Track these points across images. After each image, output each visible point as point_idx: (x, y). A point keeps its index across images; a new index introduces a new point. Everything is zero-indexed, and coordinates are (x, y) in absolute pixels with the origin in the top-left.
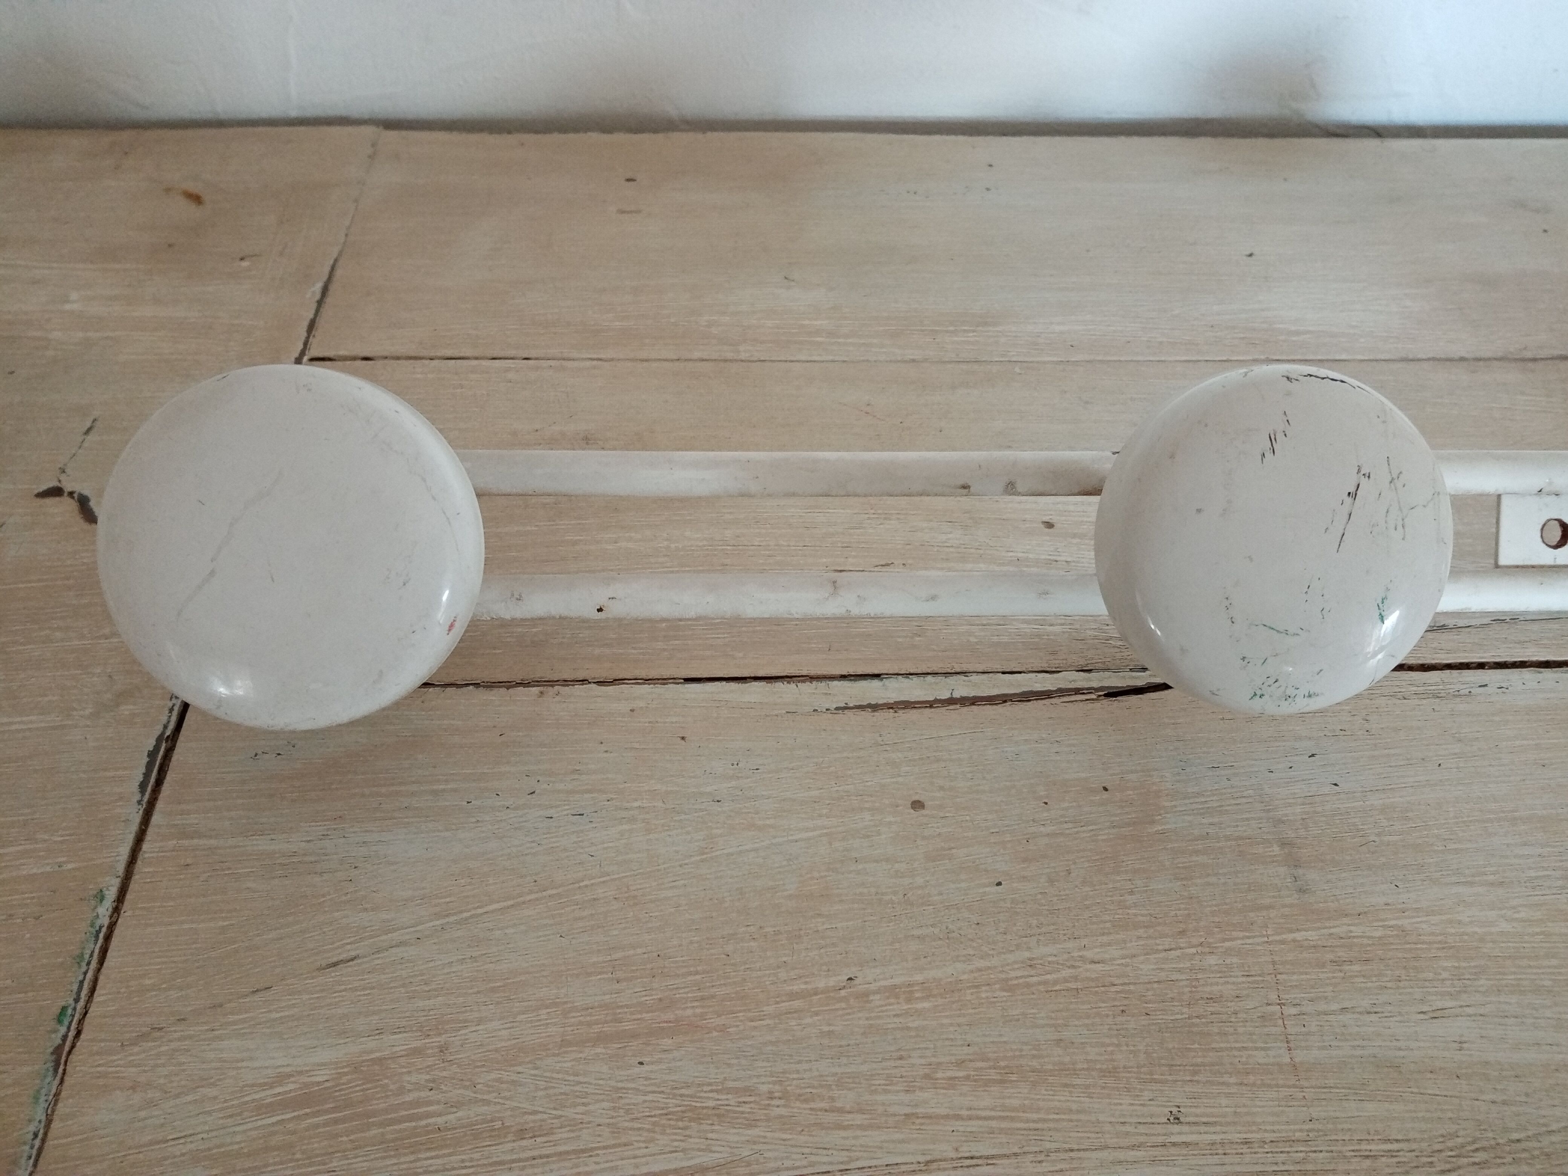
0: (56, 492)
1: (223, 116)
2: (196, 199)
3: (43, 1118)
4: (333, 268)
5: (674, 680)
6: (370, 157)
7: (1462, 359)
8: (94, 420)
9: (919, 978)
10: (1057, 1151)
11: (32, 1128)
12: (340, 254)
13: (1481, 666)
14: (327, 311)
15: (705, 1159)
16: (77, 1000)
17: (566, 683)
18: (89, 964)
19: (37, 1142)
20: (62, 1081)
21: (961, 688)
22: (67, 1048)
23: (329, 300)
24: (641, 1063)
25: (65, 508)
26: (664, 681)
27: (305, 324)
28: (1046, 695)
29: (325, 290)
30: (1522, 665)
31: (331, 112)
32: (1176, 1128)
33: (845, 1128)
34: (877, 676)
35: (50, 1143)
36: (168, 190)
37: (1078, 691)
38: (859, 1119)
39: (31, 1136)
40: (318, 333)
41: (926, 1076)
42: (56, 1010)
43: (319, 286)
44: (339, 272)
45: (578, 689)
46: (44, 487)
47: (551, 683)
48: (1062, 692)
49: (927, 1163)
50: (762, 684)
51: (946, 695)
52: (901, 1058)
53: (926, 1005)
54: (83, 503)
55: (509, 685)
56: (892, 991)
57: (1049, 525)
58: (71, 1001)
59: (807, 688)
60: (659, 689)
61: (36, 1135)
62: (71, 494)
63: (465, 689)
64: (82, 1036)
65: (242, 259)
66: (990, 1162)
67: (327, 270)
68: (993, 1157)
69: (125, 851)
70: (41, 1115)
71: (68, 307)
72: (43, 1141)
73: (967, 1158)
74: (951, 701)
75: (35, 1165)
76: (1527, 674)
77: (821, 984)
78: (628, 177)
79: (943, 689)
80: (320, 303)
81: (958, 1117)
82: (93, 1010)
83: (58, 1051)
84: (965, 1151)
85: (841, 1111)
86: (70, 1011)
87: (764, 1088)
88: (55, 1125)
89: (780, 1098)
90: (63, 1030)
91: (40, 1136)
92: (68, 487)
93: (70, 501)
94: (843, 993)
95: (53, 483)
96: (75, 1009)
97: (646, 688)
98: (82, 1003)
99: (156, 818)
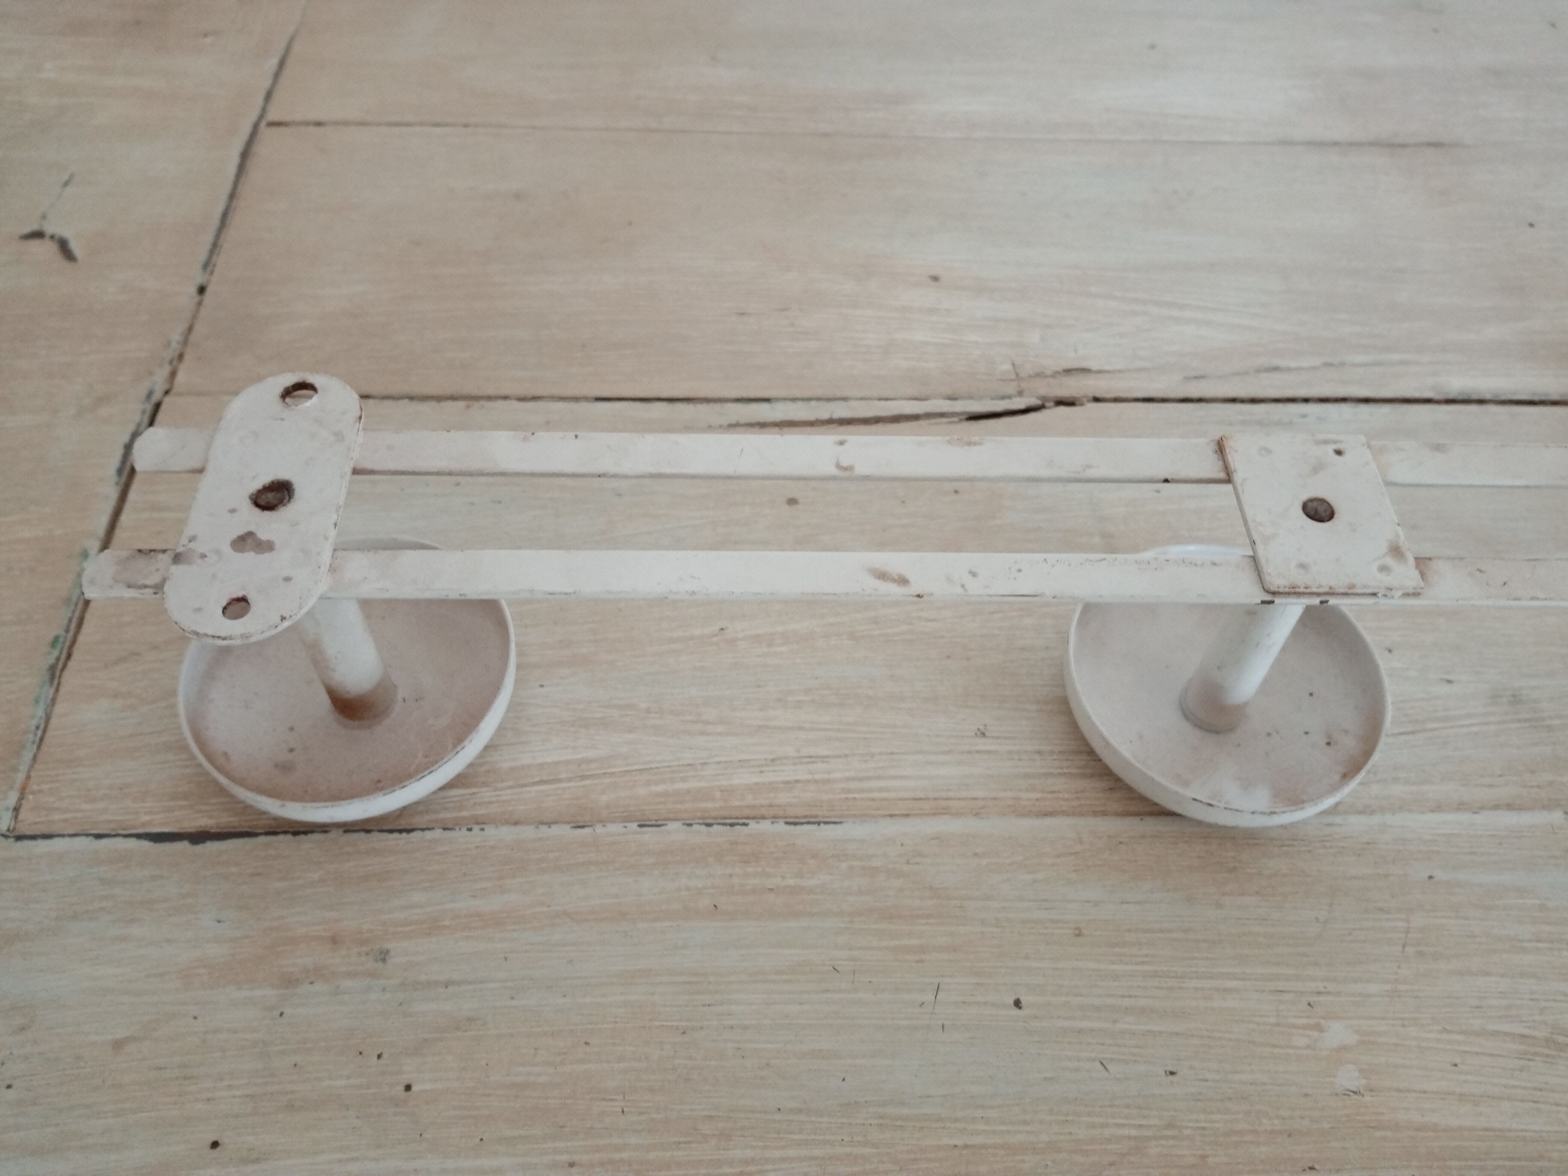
0: (38, 235)
3: (43, 715)
4: (290, 44)
5: (586, 399)
7: (1336, 144)
8: (72, 176)
9: (780, 629)
10: (881, 754)
11: (34, 722)
12: (297, 31)
13: (1306, 400)
14: (284, 81)
15: (591, 754)
16: (67, 631)
17: (490, 398)
18: (76, 605)
19: (40, 733)
20: (57, 690)
21: (840, 411)
22: (60, 666)
23: (286, 73)
24: (542, 686)
25: (45, 250)
26: (576, 399)
27: (261, 94)
28: (915, 417)
29: (282, 64)
30: (1344, 400)
32: (981, 740)
33: (709, 734)
34: (767, 399)
35: (50, 733)
37: (942, 415)
38: (720, 729)
39: (34, 728)
40: (275, 103)
41: (779, 700)
42: (50, 638)
43: (274, 62)
44: (296, 48)
45: (500, 404)
46: (27, 230)
47: (477, 397)
48: (929, 416)
49: (773, 760)
51: (825, 416)
52: (759, 686)
53: (784, 649)
54: (64, 247)
55: (439, 399)
56: (757, 639)
57: (935, 279)
58: (62, 633)
59: (703, 408)
60: (573, 406)
61: (38, 728)
62: (52, 237)
63: (401, 402)
64: (73, 658)
65: (205, 36)
66: (825, 760)
67: (283, 45)
68: (827, 757)
69: (104, 520)
70: (40, 712)
71: (42, 75)
72: (44, 731)
73: (806, 757)
74: (830, 422)
75: (39, 747)
76: (1344, 407)
77: (697, 632)
79: (824, 411)
80: (277, 75)
81: (801, 728)
82: (81, 639)
83: (52, 668)
84: (805, 752)
85: (706, 723)
86: (61, 640)
87: (643, 706)
88: (54, 721)
89: (656, 713)
90: (56, 653)
91: (42, 727)
92: (49, 229)
93: (51, 243)
94: (715, 639)
95: (34, 227)
96: (65, 638)
97: (561, 405)
98: (71, 634)
99: (132, 496)
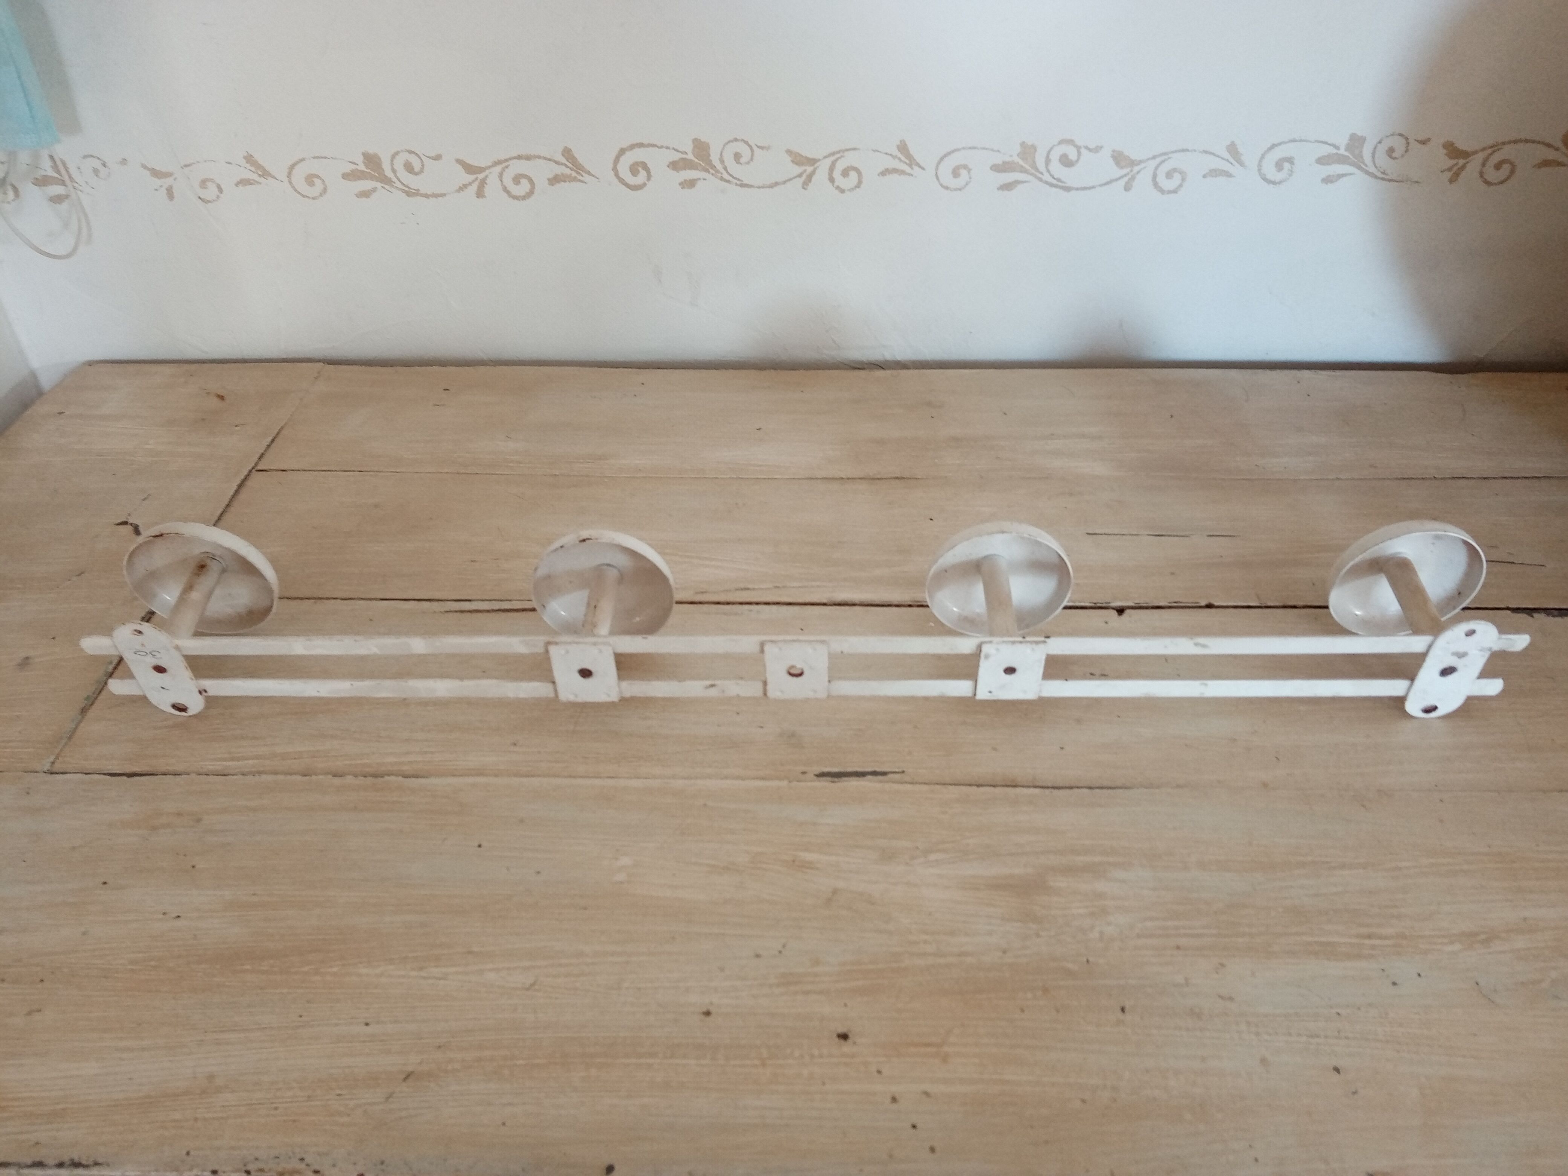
0: (125, 523)
1: (246, 357)
2: (222, 398)
4: (280, 430)
5: (376, 599)
6: (315, 378)
8: (149, 495)
11: (70, 730)
12: (286, 424)
14: (271, 449)
17: (327, 599)
19: (71, 734)
20: (83, 717)
21: (506, 605)
23: (273, 445)
25: (127, 530)
26: (370, 599)
27: (258, 455)
29: (273, 441)
31: (302, 356)
33: (381, 742)
34: (470, 600)
36: (208, 393)
38: (387, 740)
39: (69, 732)
40: (263, 460)
42: (85, 697)
43: (270, 439)
44: (283, 432)
45: (332, 601)
46: (120, 521)
47: (321, 599)
49: (406, 753)
50: (416, 602)
51: (497, 608)
54: (136, 528)
55: (302, 599)
58: (92, 694)
59: (436, 604)
60: (369, 602)
61: (71, 732)
62: (131, 524)
65: (236, 426)
67: (277, 431)
70: (74, 726)
71: (147, 446)
72: (73, 734)
73: (423, 752)
74: (498, 610)
75: (69, 739)
78: (445, 388)
80: (269, 446)
84: (424, 750)
88: (79, 729)
91: (73, 731)
92: (131, 521)
93: (130, 526)
95: (123, 520)
